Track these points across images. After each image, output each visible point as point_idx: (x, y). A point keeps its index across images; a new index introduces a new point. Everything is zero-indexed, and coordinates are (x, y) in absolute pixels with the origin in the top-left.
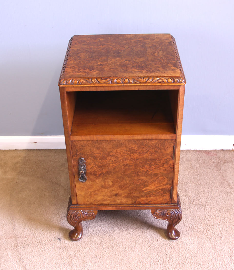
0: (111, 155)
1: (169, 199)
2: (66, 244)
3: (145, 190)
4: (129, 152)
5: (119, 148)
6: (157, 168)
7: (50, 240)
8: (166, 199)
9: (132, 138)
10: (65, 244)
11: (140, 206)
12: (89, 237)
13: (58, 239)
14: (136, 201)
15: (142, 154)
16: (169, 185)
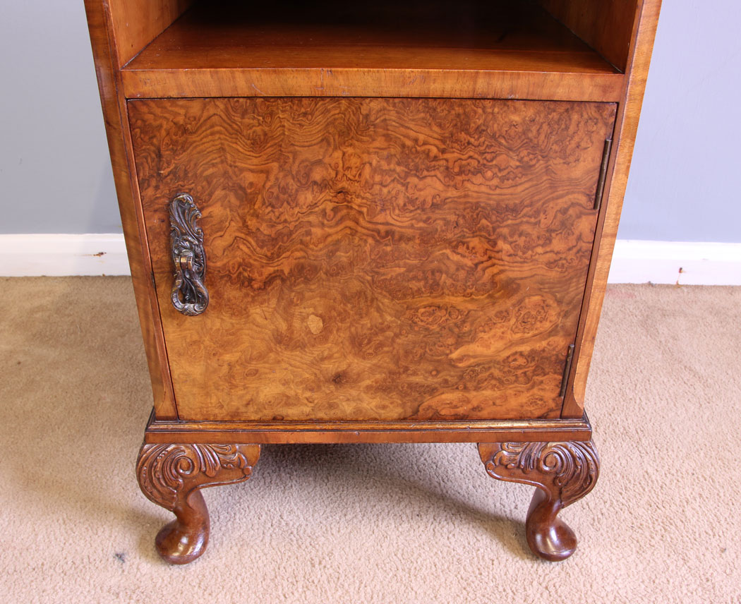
0: (315, 183)
1: (554, 400)
2: (143, 579)
3: (461, 359)
4: (399, 164)
5: (356, 143)
6: (520, 253)
7: (86, 560)
8: (541, 400)
9: (415, 90)
10: (138, 576)
11: (437, 426)
12: (235, 549)
13: (117, 555)
14: (419, 406)
15: (459, 178)
16: (561, 333)
